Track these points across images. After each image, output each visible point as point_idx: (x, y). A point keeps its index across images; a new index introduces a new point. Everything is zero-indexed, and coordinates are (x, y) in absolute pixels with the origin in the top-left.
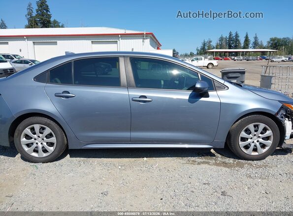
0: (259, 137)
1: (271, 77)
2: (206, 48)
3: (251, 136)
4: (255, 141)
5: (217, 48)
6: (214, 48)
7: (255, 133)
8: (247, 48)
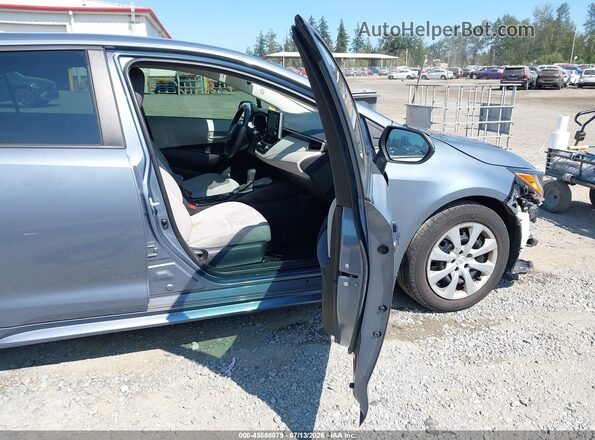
0: (469, 256)
1: (430, 109)
2: (266, 49)
3: (453, 254)
4: (461, 267)
5: (287, 50)
6: (281, 49)
7: (463, 248)
8: (344, 51)
